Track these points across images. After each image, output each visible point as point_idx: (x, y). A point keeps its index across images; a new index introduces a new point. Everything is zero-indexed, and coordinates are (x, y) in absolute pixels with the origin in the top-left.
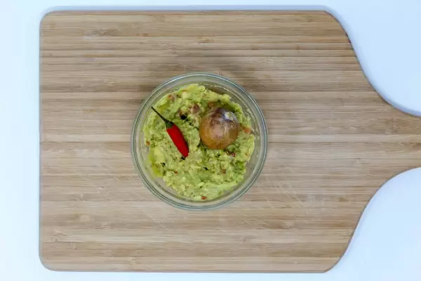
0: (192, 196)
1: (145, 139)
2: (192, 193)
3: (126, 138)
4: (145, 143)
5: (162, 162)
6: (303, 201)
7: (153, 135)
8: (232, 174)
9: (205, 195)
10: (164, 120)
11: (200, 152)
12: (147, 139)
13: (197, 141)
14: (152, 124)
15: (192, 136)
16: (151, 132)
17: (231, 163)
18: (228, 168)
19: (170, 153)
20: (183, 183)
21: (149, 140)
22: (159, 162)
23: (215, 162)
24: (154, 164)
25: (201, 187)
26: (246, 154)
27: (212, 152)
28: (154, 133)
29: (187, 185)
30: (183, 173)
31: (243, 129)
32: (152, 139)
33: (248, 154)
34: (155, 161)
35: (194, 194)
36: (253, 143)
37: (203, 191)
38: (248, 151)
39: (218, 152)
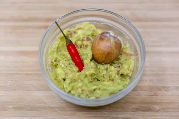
0: (87, 97)
1: (50, 60)
2: (87, 95)
4: (50, 63)
5: (63, 77)
7: (56, 58)
9: (98, 96)
11: (92, 64)
12: (52, 60)
13: (90, 56)
16: (55, 56)
17: (118, 74)
18: (115, 77)
19: (69, 68)
20: (80, 87)
21: (53, 61)
22: (60, 78)
24: (56, 79)
25: (95, 90)
26: (128, 69)
27: (101, 66)
28: (57, 56)
29: (83, 88)
30: (80, 81)
31: (124, 53)
32: (55, 61)
33: (130, 69)
34: (57, 77)
35: (89, 95)
36: (133, 61)
37: (96, 93)
38: (129, 67)
39: (106, 66)
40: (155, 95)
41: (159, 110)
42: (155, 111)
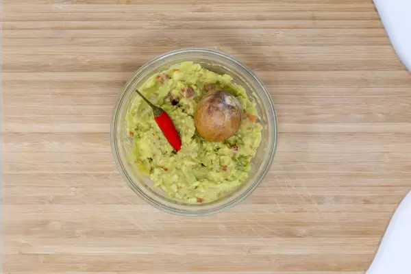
0: (186, 198)
1: (128, 130)
2: (186, 195)
3: (106, 127)
4: (128, 134)
5: (150, 156)
6: (319, 203)
7: (138, 125)
8: (234, 172)
9: (201, 197)
10: (151, 105)
11: (195, 145)
12: (131, 127)
13: (192, 132)
14: (136, 110)
15: (185, 125)
16: (135, 120)
17: (233, 158)
18: (229, 163)
19: (158, 146)
20: (174, 183)
21: (133, 130)
22: (145, 157)
23: (214, 157)
24: (138, 160)
25: (196, 187)
26: (251, 147)
27: (209, 144)
28: (139, 121)
29: (180, 185)
30: (175, 170)
31: (248, 116)
32: (137, 129)
33: (253, 146)
34: (140, 155)
35: (188, 196)
36: (260, 134)
37: (199, 192)
38: (253, 143)
39: (216, 145)
40: (302, 211)
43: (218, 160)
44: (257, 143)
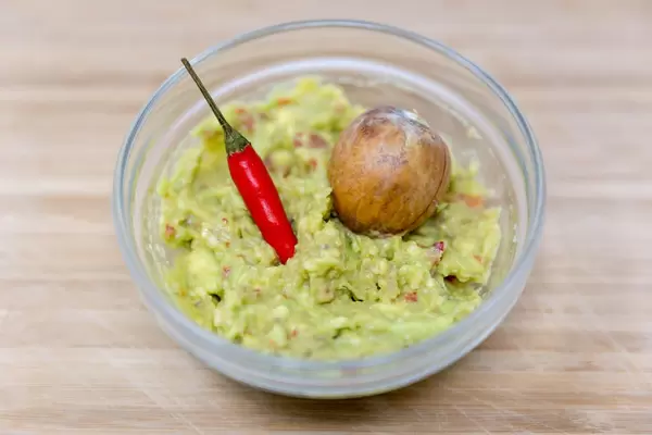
1: (162, 220)
4: (162, 230)
5: (214, 288)
7: (189, 214)
8: (439, 301)
11: (331, 232)
12: (169, 218)
14: (185, 181)
16: (183, 204)
17: (434, 273)
18: (423, 284)
19: (238, 250)
20: (278, 321)
21: (175, 222)
22: (202, 291)
24: (184, 294)
25: (339, 333)
26: (478, 258)
29: (293, 326)
30: (279, 298)
31: (462, 197)
32: (184, 223)
33: (483, 255)
34: (188, 288)
38: (481, 249)
39: (386, 243)
40: (589, 367)
41: (605, 428)
42: (587, 431)
43: (393, 274)
44: (490, 249)
